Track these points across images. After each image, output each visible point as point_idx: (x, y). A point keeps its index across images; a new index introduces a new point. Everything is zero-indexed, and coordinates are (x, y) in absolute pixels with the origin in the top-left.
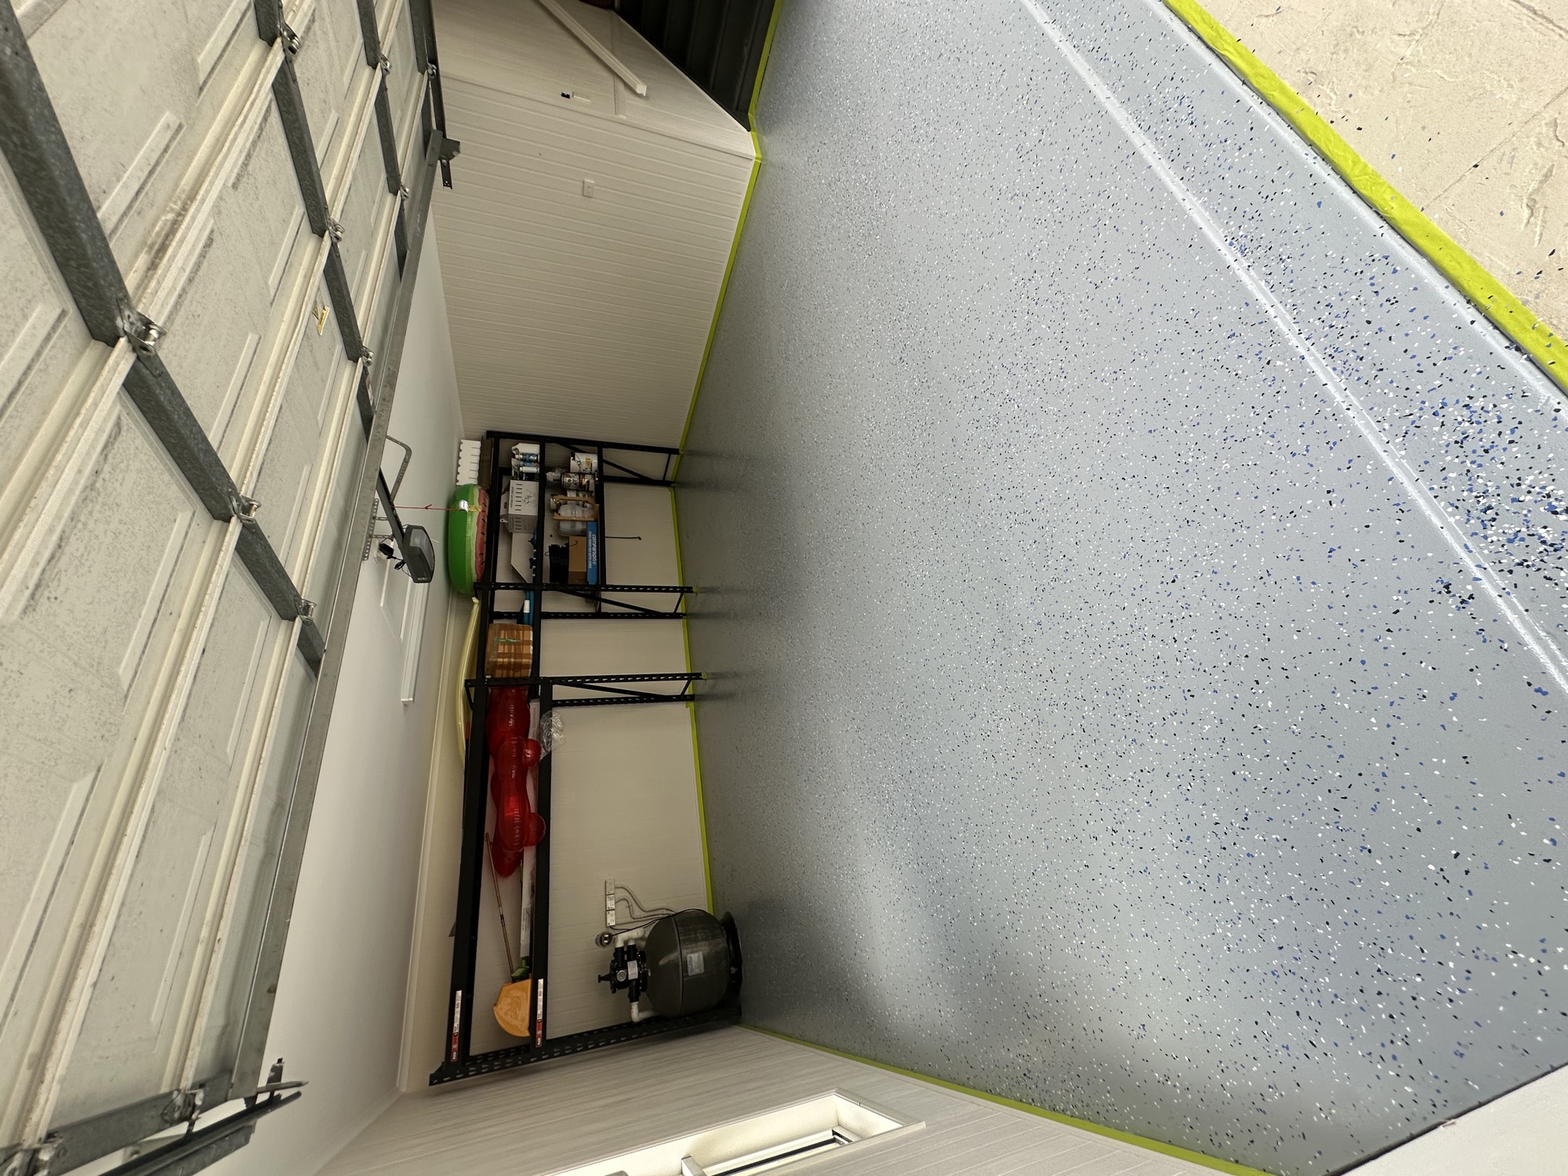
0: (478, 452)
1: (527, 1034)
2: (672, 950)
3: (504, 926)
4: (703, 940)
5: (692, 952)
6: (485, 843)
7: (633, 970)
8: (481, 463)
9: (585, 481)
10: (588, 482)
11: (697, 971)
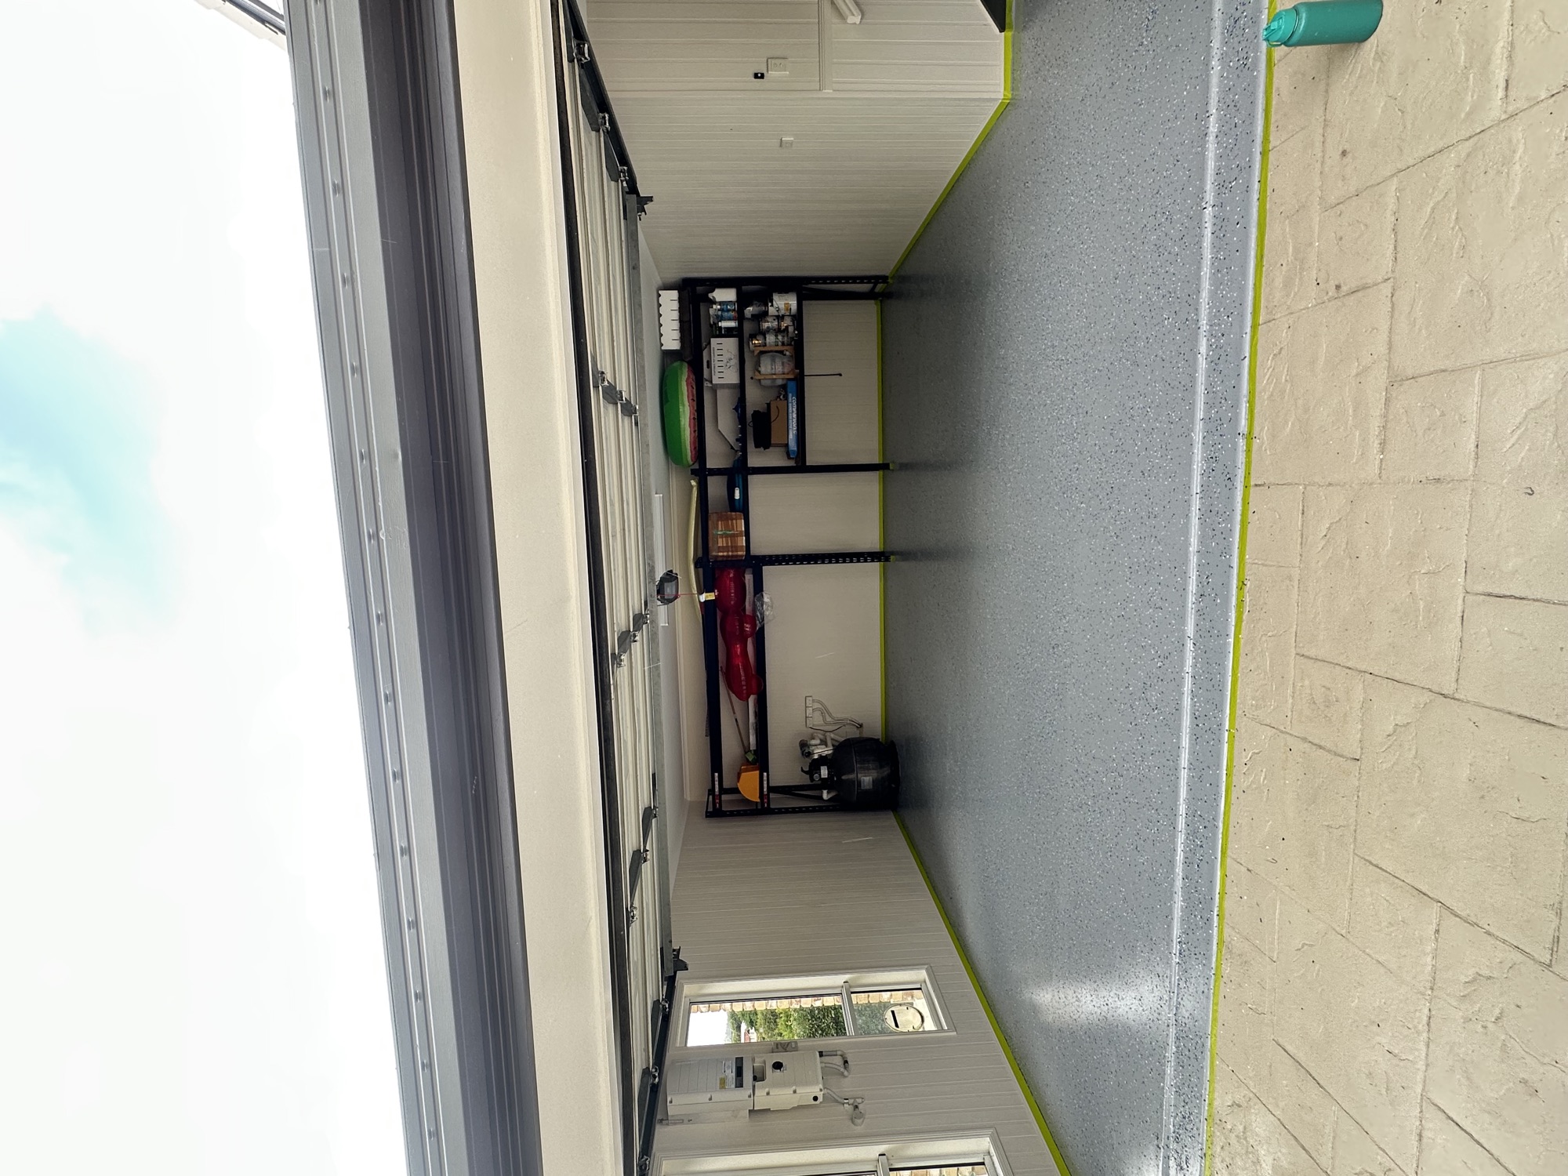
0: (676, 305)
1: (759, 800)
2: (852, 771)
3: (738, 725)
4: (873, 769)
5: (865, 776)
6: (720, 673)
7: (824, 772)
8: (681, 321)
9: (784, 325)
10: (787, 327)
11: (868, 788)
